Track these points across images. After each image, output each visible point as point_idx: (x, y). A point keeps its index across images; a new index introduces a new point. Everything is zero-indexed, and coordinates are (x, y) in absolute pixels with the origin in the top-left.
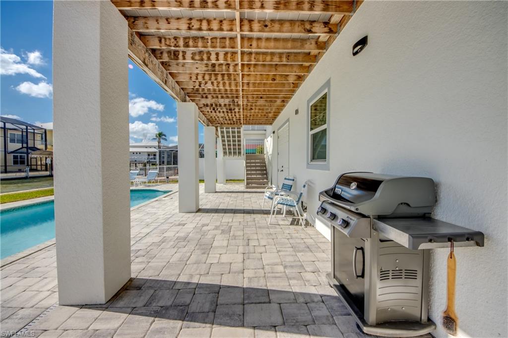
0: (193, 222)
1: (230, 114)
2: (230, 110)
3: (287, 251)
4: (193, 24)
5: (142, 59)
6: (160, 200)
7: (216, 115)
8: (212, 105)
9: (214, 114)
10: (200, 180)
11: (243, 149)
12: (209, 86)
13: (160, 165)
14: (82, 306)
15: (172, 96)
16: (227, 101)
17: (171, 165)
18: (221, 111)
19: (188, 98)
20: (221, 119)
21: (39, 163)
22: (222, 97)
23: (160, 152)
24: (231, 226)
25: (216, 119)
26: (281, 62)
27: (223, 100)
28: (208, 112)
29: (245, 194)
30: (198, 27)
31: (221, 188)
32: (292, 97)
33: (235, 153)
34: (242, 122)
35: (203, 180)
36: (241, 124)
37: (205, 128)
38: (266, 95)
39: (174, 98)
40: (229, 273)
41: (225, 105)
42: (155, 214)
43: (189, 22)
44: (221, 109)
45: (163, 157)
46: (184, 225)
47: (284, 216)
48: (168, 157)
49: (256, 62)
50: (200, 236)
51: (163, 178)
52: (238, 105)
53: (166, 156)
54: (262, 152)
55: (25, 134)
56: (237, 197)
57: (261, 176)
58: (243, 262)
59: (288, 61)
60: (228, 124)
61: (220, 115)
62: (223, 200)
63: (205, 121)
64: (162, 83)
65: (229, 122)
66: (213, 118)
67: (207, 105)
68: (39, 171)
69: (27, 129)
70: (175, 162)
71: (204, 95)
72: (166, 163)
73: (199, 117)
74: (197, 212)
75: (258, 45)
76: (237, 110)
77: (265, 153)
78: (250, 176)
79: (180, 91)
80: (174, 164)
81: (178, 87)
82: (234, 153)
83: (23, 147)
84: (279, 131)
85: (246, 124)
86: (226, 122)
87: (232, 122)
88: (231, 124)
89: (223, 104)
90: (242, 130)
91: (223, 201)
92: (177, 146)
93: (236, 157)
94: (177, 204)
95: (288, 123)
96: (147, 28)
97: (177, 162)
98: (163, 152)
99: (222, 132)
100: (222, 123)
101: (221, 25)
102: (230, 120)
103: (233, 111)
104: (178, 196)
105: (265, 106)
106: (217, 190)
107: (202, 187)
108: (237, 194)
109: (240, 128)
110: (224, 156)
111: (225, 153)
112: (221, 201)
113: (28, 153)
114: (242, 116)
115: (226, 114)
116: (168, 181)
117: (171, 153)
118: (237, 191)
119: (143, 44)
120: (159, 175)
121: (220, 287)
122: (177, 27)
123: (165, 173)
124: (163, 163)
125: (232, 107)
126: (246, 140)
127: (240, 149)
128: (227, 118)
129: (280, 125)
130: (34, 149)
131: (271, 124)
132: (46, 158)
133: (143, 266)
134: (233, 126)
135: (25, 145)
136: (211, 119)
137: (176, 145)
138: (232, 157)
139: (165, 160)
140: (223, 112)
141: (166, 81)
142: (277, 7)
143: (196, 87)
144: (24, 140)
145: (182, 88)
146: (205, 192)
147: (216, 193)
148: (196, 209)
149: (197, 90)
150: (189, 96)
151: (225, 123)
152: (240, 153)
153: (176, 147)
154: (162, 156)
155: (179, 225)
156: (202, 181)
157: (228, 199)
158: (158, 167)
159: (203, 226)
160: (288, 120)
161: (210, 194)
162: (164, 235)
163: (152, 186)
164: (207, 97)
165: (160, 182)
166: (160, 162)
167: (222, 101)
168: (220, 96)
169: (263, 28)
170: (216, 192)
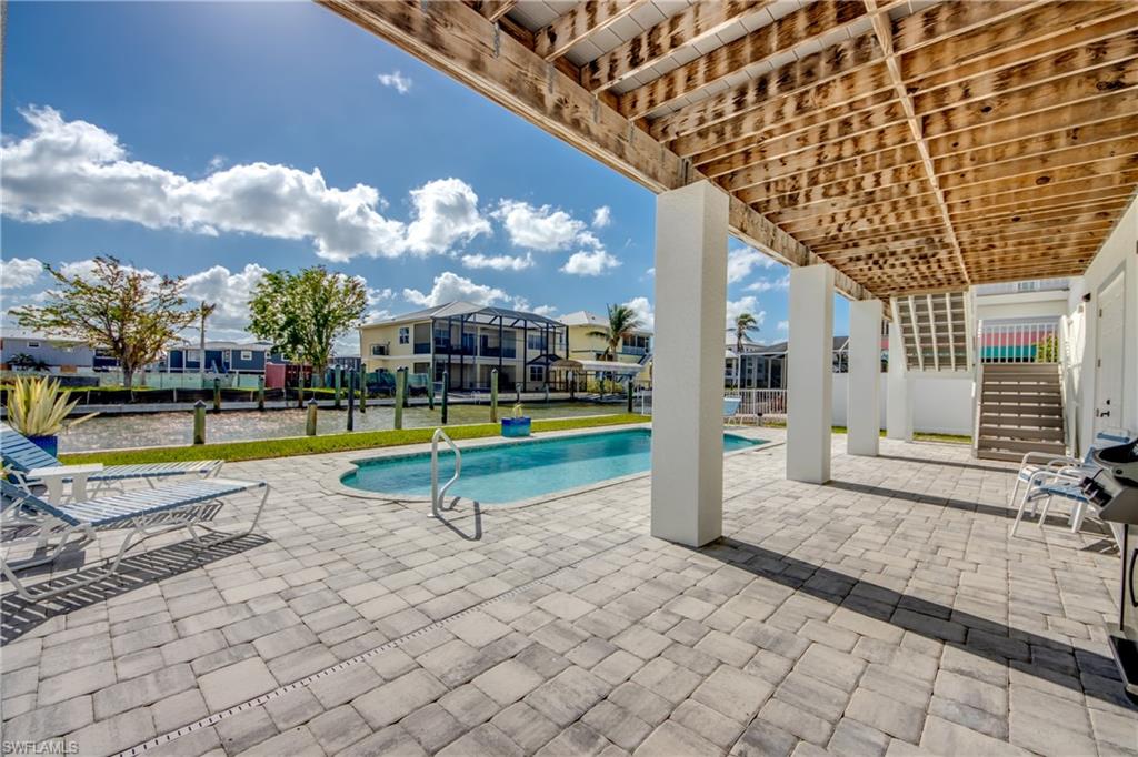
0: (814, 498)
1: (923, 268)
2: (924, 257)
3: (1034, 583)
4: (826, 154)
5: (739, 225)
6: (748, 454)
7: (884, 273)
8: (870, 256)
9: (879, 272)
10: (833, 427)
11: (975, 348)
12: (862, 225)
13: (742, 387)
14: (674, 543)
15: (782, 262)
16: (910, 243)
17: (766, 387)
18: (897, 263)
19: (812, 255)
20: (900, 280)
21: (558, 379)
22: (896, 239)
23: (743, 359)
24: (903, 520)
25: (883, 282)
26: (1053, 148)
27: (897, 243)
28: (861, 270)
29: (966, 469)
30: (835, 155)
31: (895, 449)
32: (1130, 202)
33: (944, 361)
34: (966, 277)
35: (845, 428)
36: (963, 282)
37: (854, 304)
38: (1031, 212)
39: (785, 264)
40: (880, 573)
41: (907, 251)
42: (742, 473)
43: (819, 152)
44: (897, 259)
45: (750, 371)
46: (797, 498)
47: (1073, 530)
48: (759, 371)
49: (978, 164)
50: (828, 519)
51: (750, 415)
52: (946, 246)
53: (755, 368)
54: (1052, 356)
55: (544, 335)
56: (940, 473)
57: (1037, 428)
58: (913, 570)
59: (1076, 141)
60: (922, 287)
61: (895, 272)
62: (896, 473)
63: (853, 291)
64: (765, 247)
65: (925, 283)
66: (875, 279)
67: (858, 259)
68: (557, 391)
69: (547, 328)
70: (777, 383)
71: (851, 243)
72: (754, 383)
73: (836, 285)
74: (824, 484)
75: (974, 140)
76: (943, 254)
77: (1061, 359)
78: (996, 426)
79: (797, 247)
80: (772, 387)
81: (793, 242)
82: (941, 359)
83: (542, 355)
84: (1102, 294)
85: (981, 281)
86: (914, 284)
87: (933, 282)
88: (931, 286)
89: (900, 250)
90: (966, 298)
91: (895, 476)
92: (786, 343)
93: (950, 371)
94: (783, 464)
95: (1122, 274)
96: (751, 182)
97: (779, 380)
98: (750, 358)
99: (904, 309)
100: (903, 288)
101: (881, 139)
102: (925, 278)
103: (932, 259)
104: (785, 452)
105: (1035, 234)
106: (881, 453)
107: (839, 444)
108: (941, 466)
109: (961, 294)
110: (908, 368)
111: (912, 361)
112: (889, 474)
113: (547, 364)
114: (963, 266)
115: (912, 269)
116: (760, 423)
117: (767, 363)
118: (946, 460)
119: (741, 203)
120: (741, 408)
121: (858, 581)
122: (798, 166)
123: (754, 405)
124: (750, 382)
125: (927, 250)
126: (985, 322)
127: (960, 350)
128: (916, 274)
129: (1103, 279)
130: (555, 358)
131: (1079, 272)
132: (567, 372)
133: (735, 530)
134: (936, 291)
135: (544, 352)
136: (869, 283)
137: (785, 341)
138: (934, 371)
139: (754, 377)
140: (904, 265)
141: (773, 242)
142: (1002, 85)
143: (831, 235)
144: (543, 345)
145: (802, 242)
146: (849, 453)
147: (878, 459)
148: (823, 478)
149: (834, 238)
150: (815, 251)
151: (912, 287)
152: (961, 361)
153: (784, 346)
154: (747, 367)
155: (787, 496)
156: (841, 428)
157: (910, 474)
158: (738, 390)
159: (836, 507)
160: (1122, 267)
161: (863, 458)
162: (763, 503)
163: (730, 428)
164: (856, 245)
165: (744, 423)
166: (742, 380)
167: (897, 246)
168: (889, 238)
169: (979, 117)
170: (878, 456)
